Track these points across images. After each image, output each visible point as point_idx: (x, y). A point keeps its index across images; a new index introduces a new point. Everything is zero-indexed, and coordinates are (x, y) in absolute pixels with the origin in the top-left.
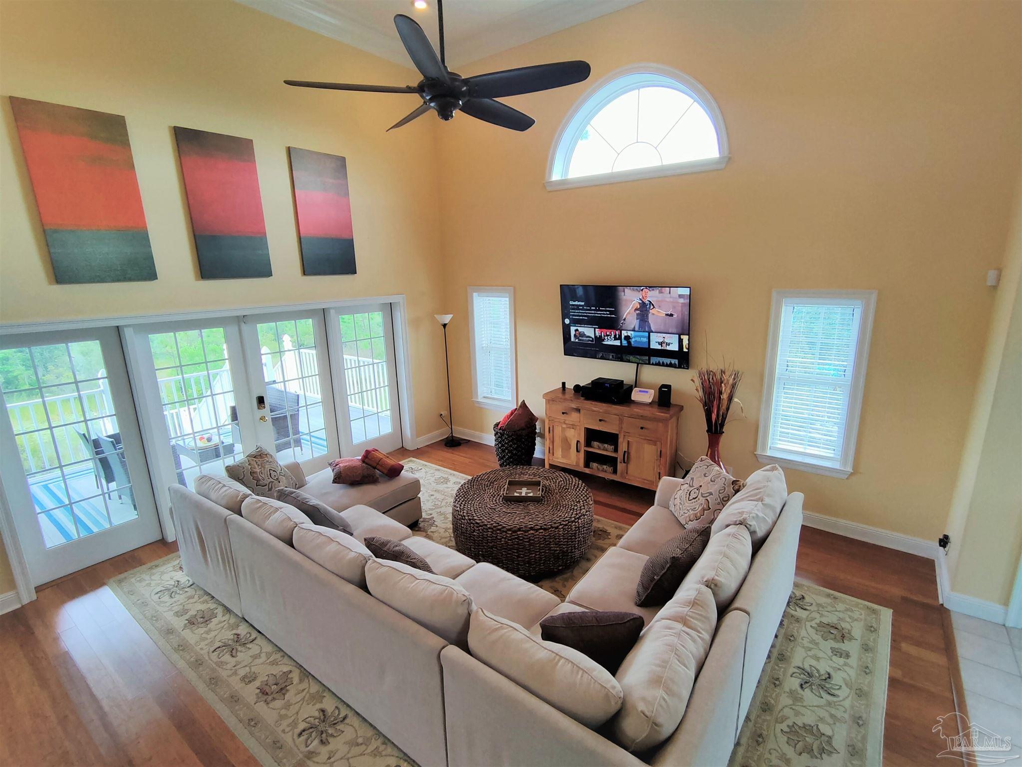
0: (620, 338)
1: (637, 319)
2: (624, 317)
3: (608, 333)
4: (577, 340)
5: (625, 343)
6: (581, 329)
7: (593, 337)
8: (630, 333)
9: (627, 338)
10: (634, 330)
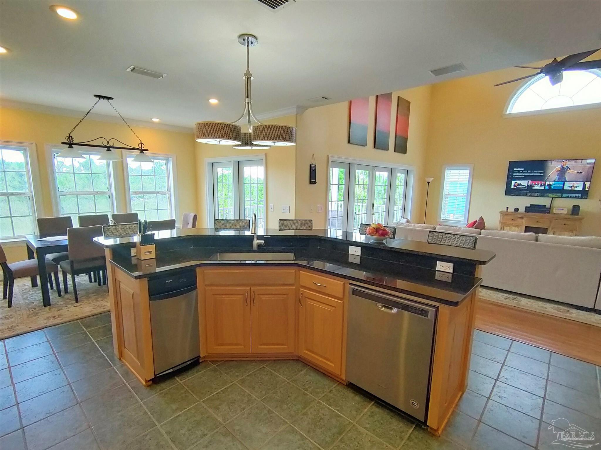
0: (545, 185)
1: (558, 175)
2: (549, 175)
3: (537, 183)
4: (515, 188)
5: (547, 187)
6: (519, 182)
7: (527, 185)
8: (551, 183)
9: (549, 185)
10: (554, 181)
